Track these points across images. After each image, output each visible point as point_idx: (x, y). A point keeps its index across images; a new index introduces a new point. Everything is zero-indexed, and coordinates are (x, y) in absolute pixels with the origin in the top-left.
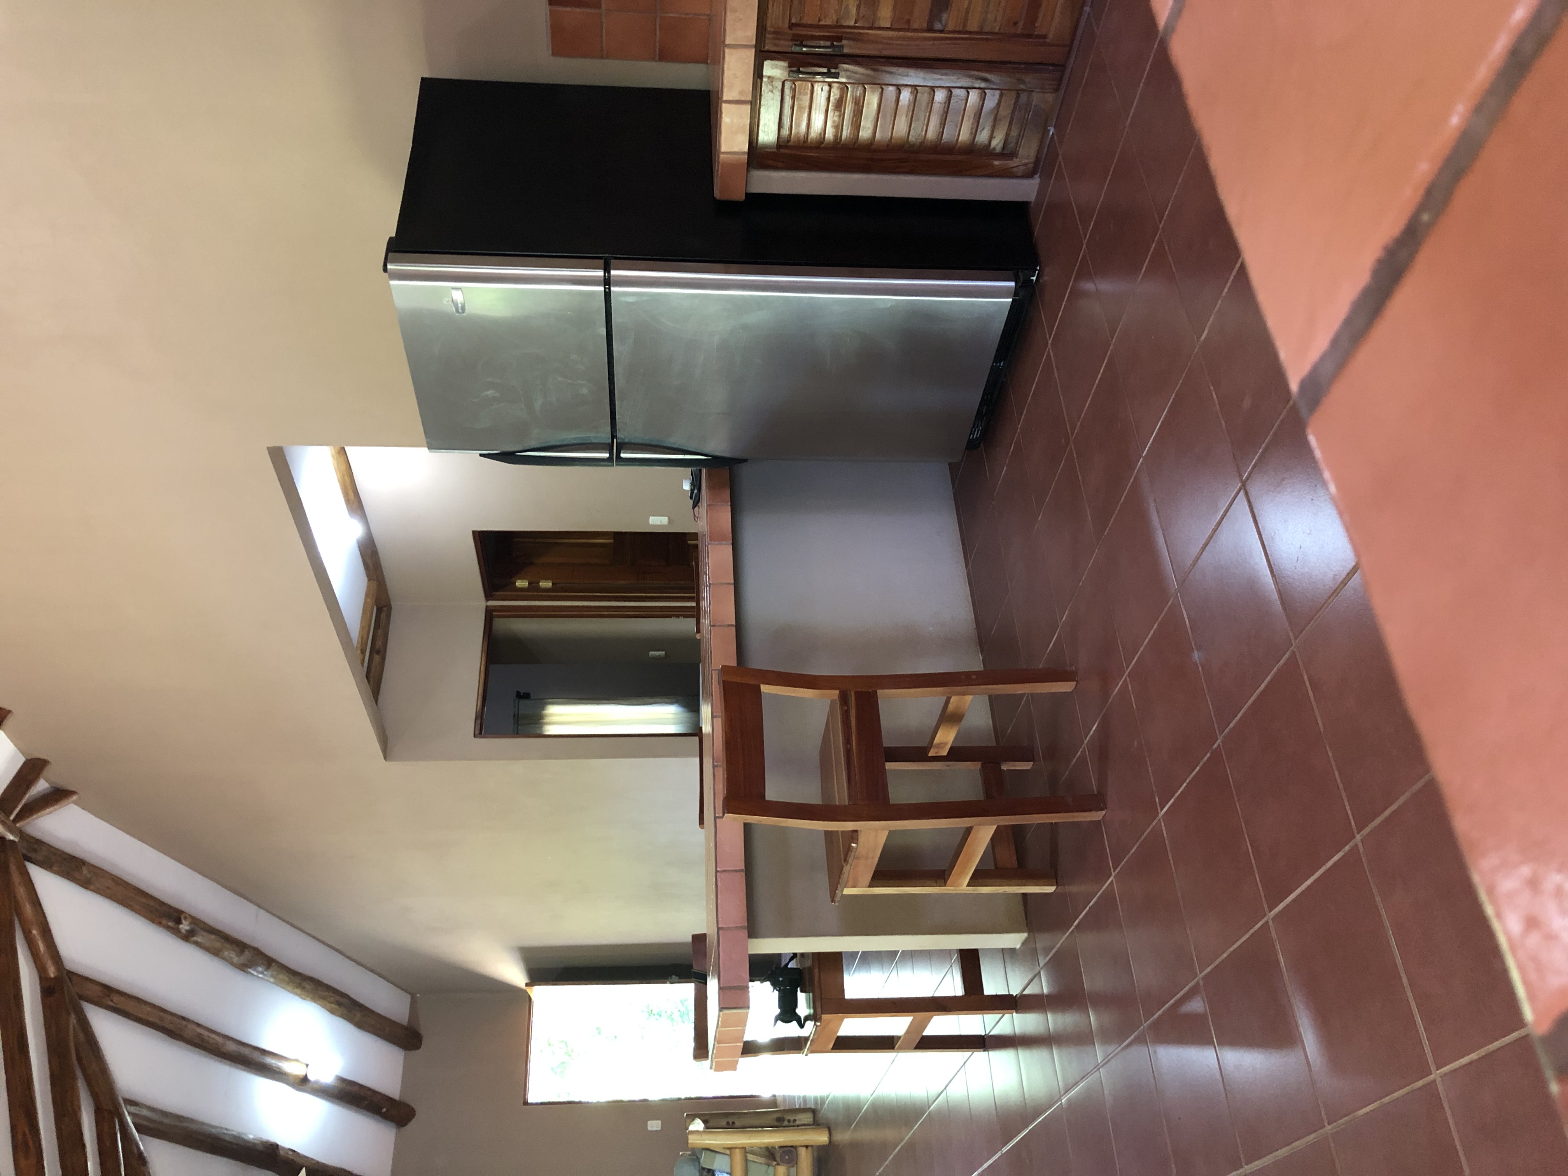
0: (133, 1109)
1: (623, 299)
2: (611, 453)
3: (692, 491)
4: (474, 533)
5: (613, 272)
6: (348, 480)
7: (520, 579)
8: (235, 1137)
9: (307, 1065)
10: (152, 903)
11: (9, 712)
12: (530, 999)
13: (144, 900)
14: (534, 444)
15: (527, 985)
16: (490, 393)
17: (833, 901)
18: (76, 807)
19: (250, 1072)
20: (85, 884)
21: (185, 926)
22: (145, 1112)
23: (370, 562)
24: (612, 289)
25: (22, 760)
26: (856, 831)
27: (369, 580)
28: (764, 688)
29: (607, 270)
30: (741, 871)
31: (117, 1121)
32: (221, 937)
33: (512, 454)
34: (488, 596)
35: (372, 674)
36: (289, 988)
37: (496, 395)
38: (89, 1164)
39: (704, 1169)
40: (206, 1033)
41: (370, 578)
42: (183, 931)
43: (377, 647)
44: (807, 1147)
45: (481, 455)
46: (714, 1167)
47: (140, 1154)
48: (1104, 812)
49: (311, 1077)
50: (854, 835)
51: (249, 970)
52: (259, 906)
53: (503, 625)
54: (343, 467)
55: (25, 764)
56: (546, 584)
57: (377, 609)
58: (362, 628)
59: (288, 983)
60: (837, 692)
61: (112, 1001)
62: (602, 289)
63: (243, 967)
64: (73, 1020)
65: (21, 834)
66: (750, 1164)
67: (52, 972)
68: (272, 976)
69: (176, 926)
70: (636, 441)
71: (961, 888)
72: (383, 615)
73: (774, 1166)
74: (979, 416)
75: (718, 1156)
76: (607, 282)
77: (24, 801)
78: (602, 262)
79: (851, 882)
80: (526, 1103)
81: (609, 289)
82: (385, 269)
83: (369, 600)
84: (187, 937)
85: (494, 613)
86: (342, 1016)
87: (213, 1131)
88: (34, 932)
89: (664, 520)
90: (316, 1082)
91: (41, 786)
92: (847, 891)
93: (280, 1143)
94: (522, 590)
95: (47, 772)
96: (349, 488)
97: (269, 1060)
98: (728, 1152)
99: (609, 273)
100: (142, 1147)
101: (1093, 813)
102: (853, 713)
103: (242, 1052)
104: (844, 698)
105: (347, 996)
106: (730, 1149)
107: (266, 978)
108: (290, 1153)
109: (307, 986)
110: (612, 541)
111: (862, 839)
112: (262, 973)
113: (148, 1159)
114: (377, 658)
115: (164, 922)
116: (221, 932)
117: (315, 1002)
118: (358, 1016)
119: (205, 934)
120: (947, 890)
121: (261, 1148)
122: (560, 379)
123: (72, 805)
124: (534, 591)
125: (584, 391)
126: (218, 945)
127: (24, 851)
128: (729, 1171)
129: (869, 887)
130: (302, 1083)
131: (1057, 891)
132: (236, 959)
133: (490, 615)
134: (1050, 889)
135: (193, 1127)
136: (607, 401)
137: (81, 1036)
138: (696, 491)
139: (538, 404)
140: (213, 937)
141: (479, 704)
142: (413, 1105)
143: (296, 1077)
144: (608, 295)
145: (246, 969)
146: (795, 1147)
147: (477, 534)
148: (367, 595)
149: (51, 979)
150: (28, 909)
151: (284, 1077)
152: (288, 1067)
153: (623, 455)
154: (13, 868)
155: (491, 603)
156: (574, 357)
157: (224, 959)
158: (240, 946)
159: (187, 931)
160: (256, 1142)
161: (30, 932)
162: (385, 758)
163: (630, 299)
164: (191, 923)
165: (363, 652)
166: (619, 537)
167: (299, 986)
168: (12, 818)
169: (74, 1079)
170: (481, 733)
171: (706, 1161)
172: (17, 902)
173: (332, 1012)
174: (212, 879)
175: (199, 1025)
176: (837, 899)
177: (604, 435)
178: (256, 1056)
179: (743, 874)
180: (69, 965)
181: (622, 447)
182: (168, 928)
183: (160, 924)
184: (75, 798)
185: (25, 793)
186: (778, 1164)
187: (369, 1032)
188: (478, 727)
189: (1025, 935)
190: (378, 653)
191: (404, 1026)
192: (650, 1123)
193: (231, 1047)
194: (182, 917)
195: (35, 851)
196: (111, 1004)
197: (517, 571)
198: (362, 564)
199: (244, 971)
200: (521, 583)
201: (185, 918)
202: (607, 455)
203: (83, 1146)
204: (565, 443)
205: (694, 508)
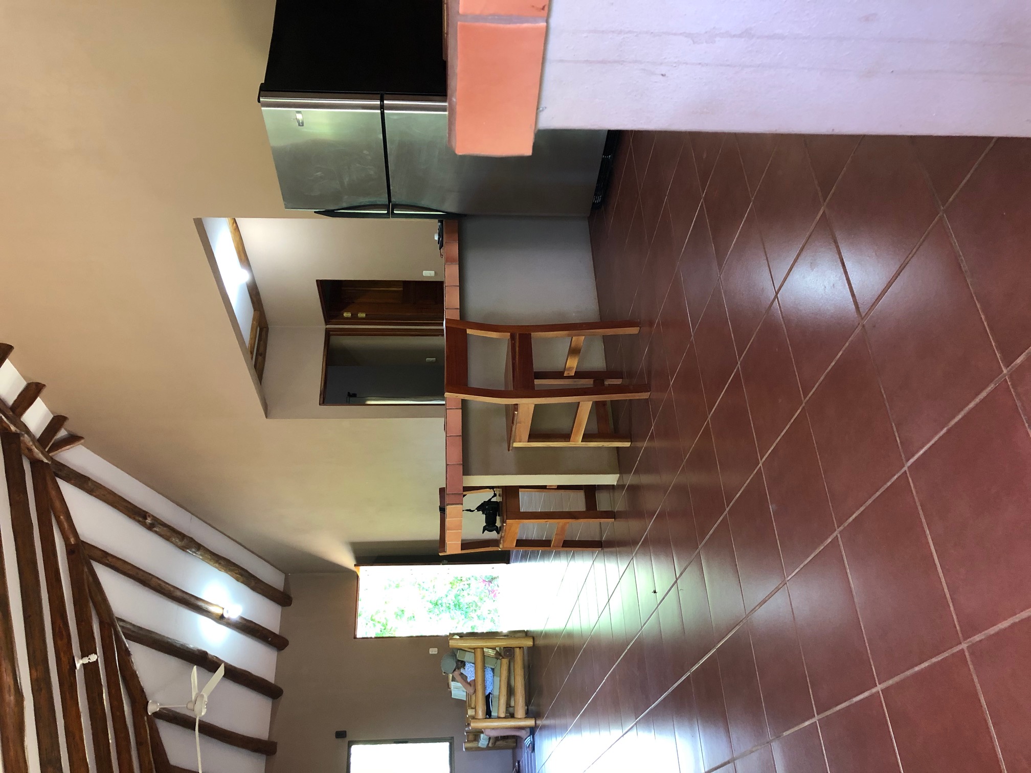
0: (121, 624)
1: (392, 117)
2: (388, 211)
3: (439, 239)
4: (317, 281)
5: (385, 102)
6: (241, 248)
7: (347, 312)
8: (182, 645)
9: (223, 609)
10: (129, 506)
11: (44, 385)
12: (358, 577)
13: (125, 504)
14: (345, 205)
15: (355, 565)
16: (319, 174)
17: (509, 450)
18: (84, 447)
19: (189, 610)
20: (90, 492)
21: (149, 521)
22: (128, 626)
23: (255, 299)
24: (385, 111)
25: (51, 416)
26: (517, 404)
27: (254, 311)
28: (469, 331)
29: (382, 100)
30: (460, 436)
31: (112, 630)
32: (170, 529)
33: (333, 211)
34: (327, 323)
35: (258, 365)
36: (212, 563)
37: (322, 175)
38: (97, 649)
39: (459, 661)
40: (163, 584)
41: (255, 309)
42: (148, 523)
43: (260, 351)
44: (520, 648)
45: (315, 212)
46: (465, 660)
47: (127, 649)
48: (649, 393)
49: (226, 615)
50: (516, 407)
51: (187, 550)
52: (192, 514)
53: (336, 340)
54: (238, 239)
55: (53, 418)
56: (362, 315)
57: (260, 329)
58: (251, 339)
59: (210, 560)
60: (509, 334)
61: (108, 560)
62: (379, 111)
63: (183, 548)
64: (86, 570)
65: (52, 459)
66: (486, 657)
67: (72, 541)
68: (201, 555)
69: (144, 520)
70: (403, 203)
71: (578, 443)
72: (264, 333)
73: (501, 659)
74: (598, 189)
75: (467, 653)
76: (382, 107)
77: (53, 441)
78: (379, 95)
79: (518, 439)
80: (355, 638)
81: (384, 111)
82: (259, 101)
83: (255, 322)
84: (150, 528)
85: (331, 333)
86: (242, 582)
87: (169, 640)
88: (62, 517)
89: (431, 273)
90: (228, 619)
91: (62, 433)
92: (516, 445)
93: (209, 652)
94: (347, 318)
95: (66, 424)
96: (242, 252)
97: (200, 604)
98: (473, 651)
99: (383, 102)
100: (127, 645)
101: (643, 394)
102: (517, 344)
103: (185, 597)
104: (513, 337)
105: (247, 571)
106: (474, 649)
107: (197, 555)
108: (215, 658)
109: (222, 562)
110: (402, 289)
111: (520, 409)
112: (195, 552)
113: (132, 653)
114: (260, 358)
115: (137, 518)
116: (170, 526)
117: (227, 573)
118: (253, 583)
119: (160, 526)
120: (571, 444)
121: (197, 653)
122: (358, 165)
123: (81, 445)
124: (354, 320)
125: (372, 172)
126: (169, 534)
127: (54, 471)
128: (473, 661)
129: (528, 442)
130: (221, 619)
131: (632, 445)
132: (180, 543)
133: (328, 334)
134: (627, 444)
135: (157, 637)
136: (385, 178)
137: (91, 579)
138: (441, 239)
139: (346, 180)
140: (165, 529)
141: (322, 384)
142: (287, 637)
143: (217, 615)
144: (382, 114)
145: (185, 550)
146: (513, 648)
147: (319, 282)
148: (254, 319)
149: (72, 545)
150: (57, 504)
151: (209, 614)
152: (212, 609)
153: (395, 212)
154: (48, 478)
155: (328, 326)
156: (365, 152)
157: (172, 542)
158: (182, 536)
159: (150, 524)
160: (194, 649)
161: (59, 517)
162: (266, 417)
163: (395, 117)
164: (152, 520)
165: (252, 353)
166: (406, 284)
167: (217, 562)
168: (47, 450)
169: (88, 602)
170: (323, 403)
171: (459, 656)
172: (51, 499)
173: (238, 580)
174: (163, 495)
175: (158, 578)
176: (511, 448)
177: (384, 199)
178: (193, 600)
179: (461, 437)
180: (82, 538)
181: (396, 206)
182: (139, 522)
183: (134, 519)
184: (82, 441)
185: (53, 437)
186: (503, 658)
187: (260, 593)
188: (322, 399)
189: (618, 475)
190: (261, 355)
191: (280, 591)
192: (431, 649)
193: (179, 594)
194: (147, 515)
195: (60, 470)
196: (107, 561)
197: (344, 308)
198: (250, 301)
199: (184, 550)
200: (347, 315)
201: (149, 516)
202: (386, 212)
203: (94, 638)
204: (362, 204)
205: (440, 249)
